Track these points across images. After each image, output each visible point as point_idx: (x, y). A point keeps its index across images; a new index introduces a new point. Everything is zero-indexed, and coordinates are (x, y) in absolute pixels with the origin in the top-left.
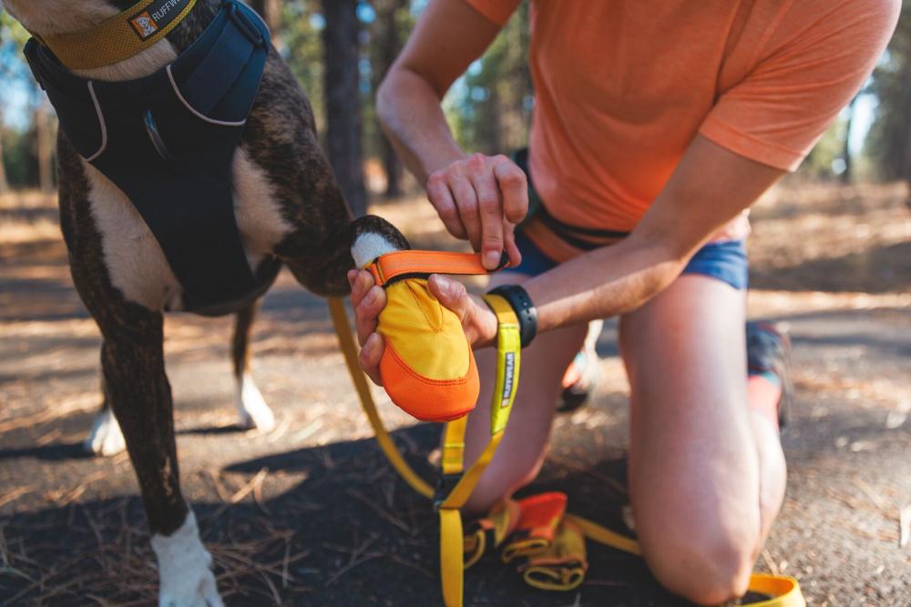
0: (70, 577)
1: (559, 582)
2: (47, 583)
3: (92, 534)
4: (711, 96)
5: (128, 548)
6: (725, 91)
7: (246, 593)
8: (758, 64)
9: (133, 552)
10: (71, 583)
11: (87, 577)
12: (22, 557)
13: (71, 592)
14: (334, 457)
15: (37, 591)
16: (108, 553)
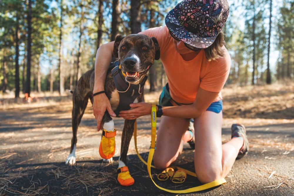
0: (74, 177)
1: (180, 181)
2: (70, 178)
3: (77, 170)
4: (199, 81)
5: (85, 173)
6: (202, 78)
7: (110, 181)
8: (206, 75)
9: (86, 174)
10: (74, 178)
11: (77, 177)
12: (64, 173)
13: (75, 179)
14: (130, 158)
15: (68, 179)
16: (81, 174)
